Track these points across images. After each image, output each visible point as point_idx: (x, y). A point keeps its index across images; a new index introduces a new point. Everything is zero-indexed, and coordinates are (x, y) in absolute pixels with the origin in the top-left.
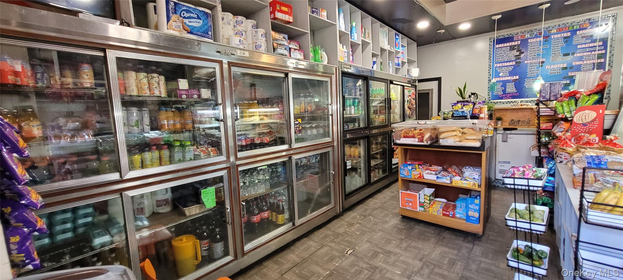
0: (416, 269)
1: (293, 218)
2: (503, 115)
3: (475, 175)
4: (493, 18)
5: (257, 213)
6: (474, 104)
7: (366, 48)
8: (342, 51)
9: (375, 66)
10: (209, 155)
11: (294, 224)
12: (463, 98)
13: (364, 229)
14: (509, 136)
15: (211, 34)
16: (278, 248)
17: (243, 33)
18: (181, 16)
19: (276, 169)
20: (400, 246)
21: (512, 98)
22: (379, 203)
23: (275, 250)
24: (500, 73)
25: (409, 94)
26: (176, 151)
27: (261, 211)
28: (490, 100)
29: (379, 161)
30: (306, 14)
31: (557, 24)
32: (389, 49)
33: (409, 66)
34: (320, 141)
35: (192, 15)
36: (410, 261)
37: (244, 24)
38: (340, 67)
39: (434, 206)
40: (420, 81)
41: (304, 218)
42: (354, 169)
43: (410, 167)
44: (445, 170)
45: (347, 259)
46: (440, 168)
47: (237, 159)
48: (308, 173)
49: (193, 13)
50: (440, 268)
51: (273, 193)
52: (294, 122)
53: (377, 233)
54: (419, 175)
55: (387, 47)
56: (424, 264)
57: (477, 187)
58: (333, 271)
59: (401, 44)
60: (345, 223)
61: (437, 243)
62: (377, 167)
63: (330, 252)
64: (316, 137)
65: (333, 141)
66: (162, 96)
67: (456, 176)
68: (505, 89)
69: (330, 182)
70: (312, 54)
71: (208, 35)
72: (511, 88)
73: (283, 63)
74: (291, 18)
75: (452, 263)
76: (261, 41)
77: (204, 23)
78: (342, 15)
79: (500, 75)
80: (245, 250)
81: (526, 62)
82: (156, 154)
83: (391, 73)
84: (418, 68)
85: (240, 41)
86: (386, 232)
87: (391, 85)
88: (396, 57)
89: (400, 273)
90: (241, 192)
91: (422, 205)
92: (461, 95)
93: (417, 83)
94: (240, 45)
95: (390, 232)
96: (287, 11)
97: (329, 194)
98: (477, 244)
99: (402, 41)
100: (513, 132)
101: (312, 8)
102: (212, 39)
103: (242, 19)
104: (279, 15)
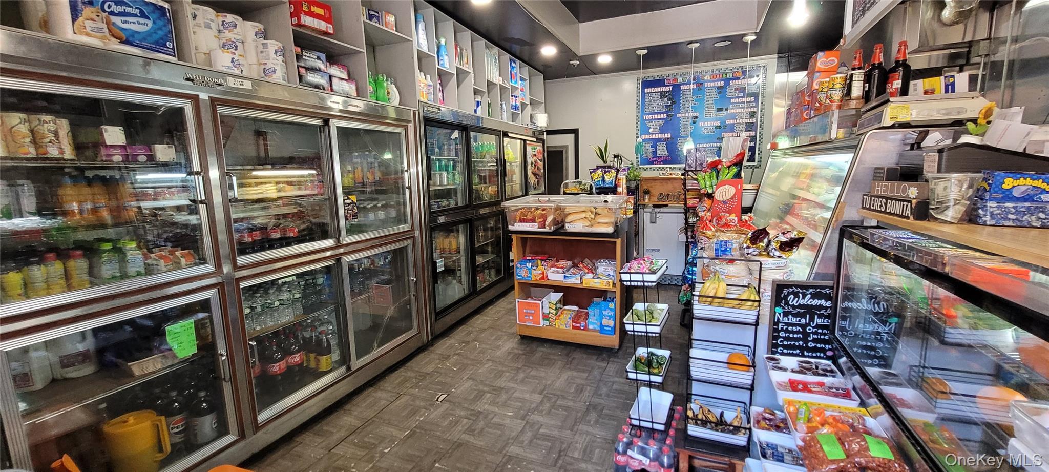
0: (534, 406)
1: (347, 359)
2: (652, 187)
3: (609, 270)
4: (639, 52)
5: (279, 358)
6: (618, 171)
7: (465, 79)
8: (424, 83)
9: (479, 109)
10: (178, 266)
11: (349, 368)
12: (605, 162)
13: (465, 361)
14: (658, 215)
15: (171, 47)
16: (321, 410)
17: (237, 44)
18: (104, 11)
19: (313, 279)
20: (515, 378)
21: (663, 164)
22: (490, 320)
23: (316, 413)
24: (650, 128)
25: (534, 153)
26: (104, 259)
27: (287, 353)
28: (638, 165)
29: (491, 257)
30: (358, 20)
31: (711, 68)
32: (501, 83)
33: (533, 110)
34: (391, 231)
35: (128, 10)
36: (527, 396)
37: (238, 29)
38: (421, 111)
39: (562, 317)
40: (550, 132)
41: (366, 357)
42: (450, 271)
43: (529, 265)
44: (575, 266)
45: (437, 407)
46: (570, 263)
47: (236, 267)
48: (373, 283)
49: (130, 6)
50: (564, 398)
51: (309, 321)
52: (344, 200)
53: (485, 364)
54: (542, 275)
55: (497, 80)
56: (545, 396)
57: (611, 287)
58: (415, 429)
59: (519, 75)
60: (437, 357)
61: (564, 367)
62: (487, 266)
63: (412, 403)
64: (384, 223)
65: (413, 230)
66: (65, 158)
67: (588, 273)
68: (656, 150)
69: (410, 295)
70: (371, 88)
71: (165, 49)
72: (662, 151)
73: (319, 103)
74: (330, 28)
75: (580, 390)
76: (274, 62)
77: (156, 27)
78: (421, 26)
79: (650, 131)
80: (259, 422)
81: (678, 116)
82: (57, 267)
83: (506, 121)
84: (546, 113)
85: (232, 62)
86: (496, 362)
87: (505, 139)
88: (512, 96)
89: (512, 414)
90: (246, 324)
91: (546, 317)
92: (602, 157)
93: (545, 136)
94: (234, 68)
95: (502, 360)
96: (323, 14)
97: (409, 315)
98: (612, 361)
99: (521, 71)
100: (663, 210)
101: (369, 10)
102: (174, 56)
103: (233, 20)
104: (307, 20)
